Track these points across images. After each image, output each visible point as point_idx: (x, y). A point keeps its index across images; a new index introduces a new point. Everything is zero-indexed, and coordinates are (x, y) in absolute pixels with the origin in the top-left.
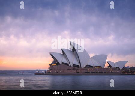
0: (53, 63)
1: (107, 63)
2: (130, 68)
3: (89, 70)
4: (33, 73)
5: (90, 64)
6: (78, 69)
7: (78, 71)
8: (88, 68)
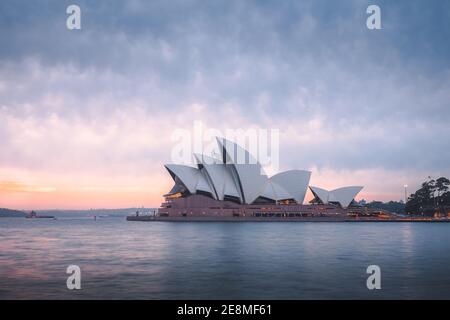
0: (175, 191)
1: (309, 191)
2: (368, 206)
3: (264, 209)
4: (123, 216)
5: (268, 193)
6: (236, 205)
7: (236, 211)
8: (264, 203)
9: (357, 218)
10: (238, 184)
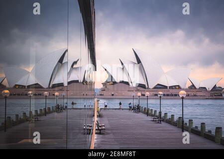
6: (143, 89)
7: (143, 93)
8: (160, 88)
9: (214, 97)
10: (145, 77)
